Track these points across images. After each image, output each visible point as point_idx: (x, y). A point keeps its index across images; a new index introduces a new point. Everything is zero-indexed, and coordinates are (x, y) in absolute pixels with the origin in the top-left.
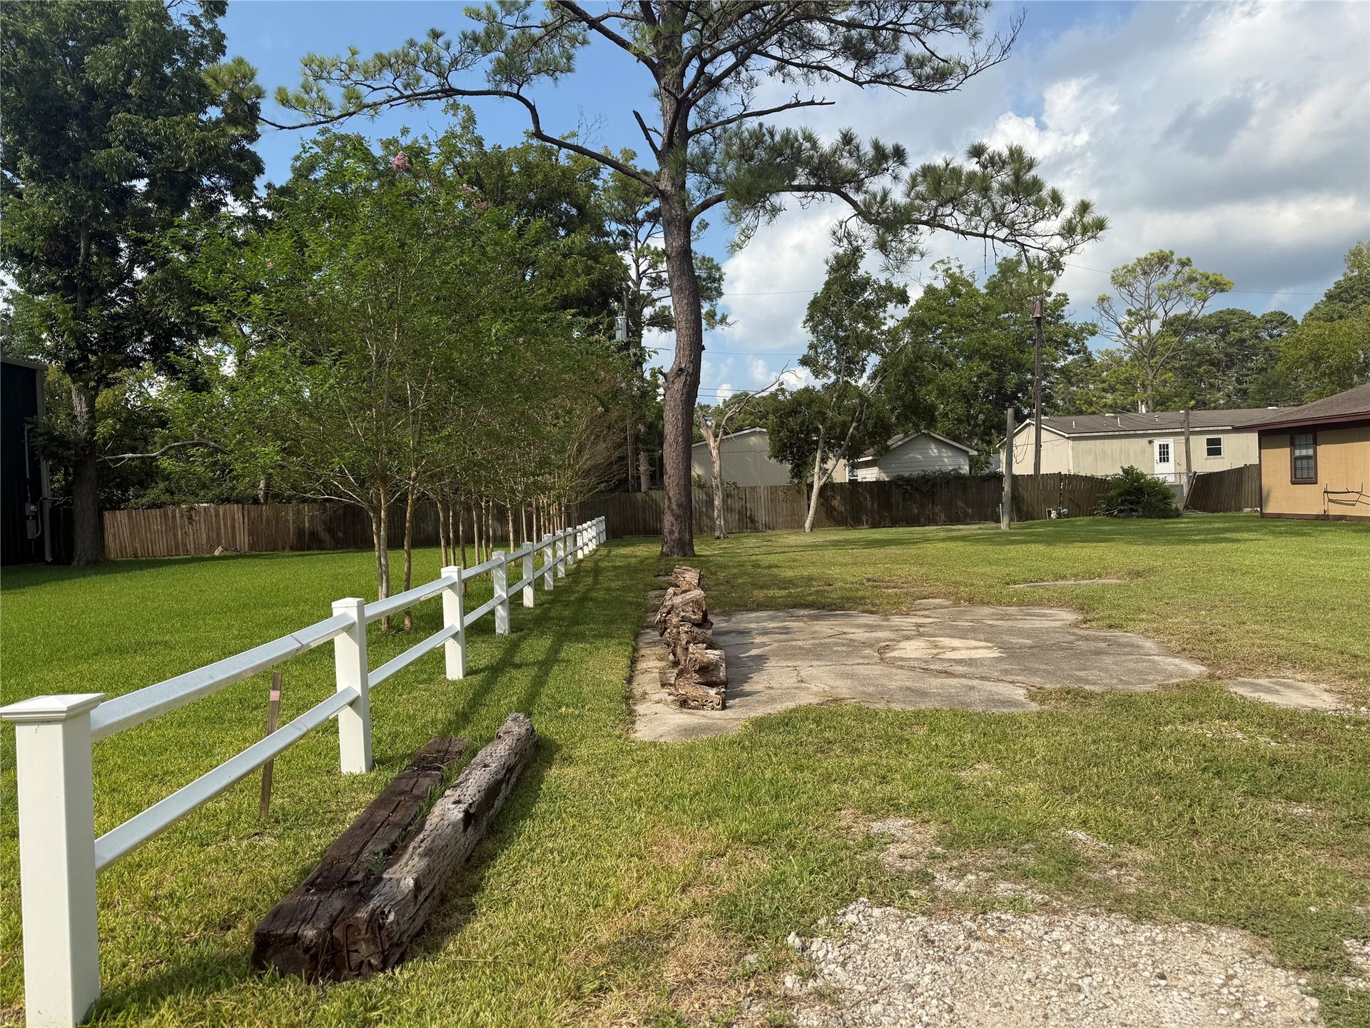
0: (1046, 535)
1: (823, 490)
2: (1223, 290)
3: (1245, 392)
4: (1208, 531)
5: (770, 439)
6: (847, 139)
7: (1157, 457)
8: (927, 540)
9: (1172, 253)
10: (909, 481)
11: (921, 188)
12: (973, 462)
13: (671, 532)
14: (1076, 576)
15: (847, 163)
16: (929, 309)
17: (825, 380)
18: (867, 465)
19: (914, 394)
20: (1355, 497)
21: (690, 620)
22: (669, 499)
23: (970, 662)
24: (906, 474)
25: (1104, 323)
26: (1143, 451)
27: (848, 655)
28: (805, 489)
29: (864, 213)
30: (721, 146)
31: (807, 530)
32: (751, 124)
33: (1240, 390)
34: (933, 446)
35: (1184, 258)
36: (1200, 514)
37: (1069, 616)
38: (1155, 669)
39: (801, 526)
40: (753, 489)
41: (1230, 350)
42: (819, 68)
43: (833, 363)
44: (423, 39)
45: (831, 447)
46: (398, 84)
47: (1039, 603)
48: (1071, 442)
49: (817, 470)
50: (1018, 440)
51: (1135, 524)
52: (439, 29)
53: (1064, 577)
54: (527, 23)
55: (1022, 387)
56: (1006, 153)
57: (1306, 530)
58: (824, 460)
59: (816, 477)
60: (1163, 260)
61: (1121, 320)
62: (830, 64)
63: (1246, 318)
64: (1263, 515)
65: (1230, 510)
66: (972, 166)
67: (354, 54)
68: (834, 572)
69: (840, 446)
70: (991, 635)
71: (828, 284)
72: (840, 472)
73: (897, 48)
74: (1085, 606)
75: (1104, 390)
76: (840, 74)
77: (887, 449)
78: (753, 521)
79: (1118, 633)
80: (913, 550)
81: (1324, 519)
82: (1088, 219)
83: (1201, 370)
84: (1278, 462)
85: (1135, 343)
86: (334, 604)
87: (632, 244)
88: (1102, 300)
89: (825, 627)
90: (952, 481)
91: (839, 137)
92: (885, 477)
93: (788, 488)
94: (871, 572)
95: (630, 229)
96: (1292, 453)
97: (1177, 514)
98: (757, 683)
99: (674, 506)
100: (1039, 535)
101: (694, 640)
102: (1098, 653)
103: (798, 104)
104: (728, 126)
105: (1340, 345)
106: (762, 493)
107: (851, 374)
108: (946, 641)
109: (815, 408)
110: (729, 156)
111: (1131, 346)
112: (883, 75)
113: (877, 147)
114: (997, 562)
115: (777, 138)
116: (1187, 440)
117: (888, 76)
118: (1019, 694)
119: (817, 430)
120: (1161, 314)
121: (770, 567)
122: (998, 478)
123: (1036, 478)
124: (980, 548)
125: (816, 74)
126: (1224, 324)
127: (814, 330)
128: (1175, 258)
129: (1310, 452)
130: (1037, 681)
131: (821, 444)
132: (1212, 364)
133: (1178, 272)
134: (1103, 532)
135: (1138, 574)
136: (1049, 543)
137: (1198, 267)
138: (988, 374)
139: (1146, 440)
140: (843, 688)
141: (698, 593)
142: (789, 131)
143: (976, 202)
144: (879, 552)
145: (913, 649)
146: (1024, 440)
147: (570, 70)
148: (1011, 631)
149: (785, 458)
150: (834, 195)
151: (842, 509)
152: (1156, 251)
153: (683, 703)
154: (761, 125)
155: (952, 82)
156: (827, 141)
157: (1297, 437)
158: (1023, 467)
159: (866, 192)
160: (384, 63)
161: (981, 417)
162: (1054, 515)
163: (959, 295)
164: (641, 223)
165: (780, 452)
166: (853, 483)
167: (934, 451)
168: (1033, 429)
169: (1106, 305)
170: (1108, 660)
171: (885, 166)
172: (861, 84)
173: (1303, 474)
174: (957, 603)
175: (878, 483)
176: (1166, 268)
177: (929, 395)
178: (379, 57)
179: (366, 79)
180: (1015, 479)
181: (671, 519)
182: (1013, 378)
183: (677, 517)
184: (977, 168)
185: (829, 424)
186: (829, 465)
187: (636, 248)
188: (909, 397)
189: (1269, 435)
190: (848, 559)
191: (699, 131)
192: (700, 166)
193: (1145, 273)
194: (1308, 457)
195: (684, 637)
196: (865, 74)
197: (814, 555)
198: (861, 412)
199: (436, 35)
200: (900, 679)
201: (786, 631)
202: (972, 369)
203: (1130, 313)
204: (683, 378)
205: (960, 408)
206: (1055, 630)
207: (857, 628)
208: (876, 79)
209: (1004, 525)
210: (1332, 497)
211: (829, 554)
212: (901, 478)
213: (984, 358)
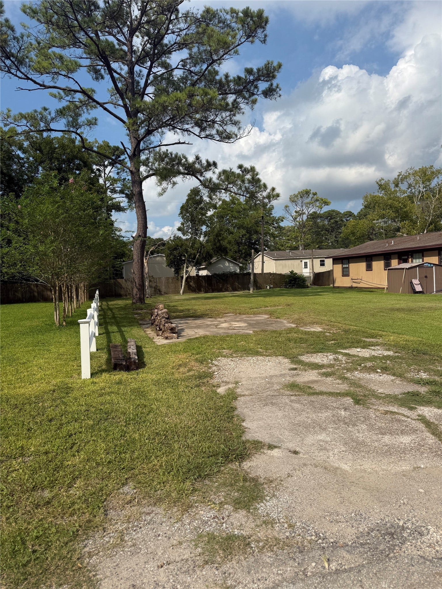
0: (265, 294)
1: (187, 278)
2: (327, 205)
3: (337, 241)
4: (315, 292)
5: (166, 259)
6: (197, 158)
7: (303, 266)
8: (226, 297)
9: (310, 190)
10: (218, 275)
11: (223, 177)
12: (241, 269)
13: (136, 295)
14: (271, 306)
15: (197, 166)
16: (223, 209)
17: (187, 237)
18: (203, 269)
19: (220, 243)
20: (360, 281)
21: (165, 317)
22: (135, 283)
23: (240, 327)
24: (217, 273)
25: (287, 216)
26: (299, 265)
27: (207, 327)
28: (180, 278)
29: (204, 184)
30: (152, 155)
31: (181, 294)
32: (164, 149)
33: (336, 240)
34: (227, 262)
35: (314, 192)
36: (316, 287)
37: (266, 316)
38: (285, 326)
39: (178, 292)
40: (160, 278)
41: (333, 225)
42: (187, 131)
43: (190, 230)
44: (39, 110)
45: (190, 262)
46: (28, 125)
47: (259, 314)
48: (274, 261)
49: (185, 271)
50: (255, 260)
51: (293, 290)
52: (47, 107)
53: (267, 307)
54: (74, 100)
55: (258, 240)
56: (249, 168)
57: (343, 291)
58: (187, 267)
59: (184, 274)
60: (307, 192)
61: (293, 215)
62: (191, 130)
63: (338, 213)
64: (334, 287)
65: (325, 285)
66: (238, 171)
67: (9, 111)
68: (196, 307)
69: (193, 262)
70: (245, 321)
71: (187, 200)
72: (193, 272)
73: (214, 127)
74: (271, 314)
75: (288, 240)
76: (194, 134)
77: (210, 263)
78: (160, 291)
79: (278, 319)
80: (221, 300)
81: (351, 288)
82: (275, 193)
83: (322, 233)
84: (338, 269)
85: (298, 223)
86: (88, 310)
87: (103, 175)
88: (286, 207)
89: (199, 322)
90: (234, 275)
91: (195, 157)
92: (209, 274)
93: (174, 278)
94: (208, 307)
95: (102, 168)
96: (342, 266)
97: (308, 287)
98: (183, 334)
99: (137, 285)
100: (262, 294)
101: (167, 323)
102: (272, 324)
103: (179, 143)
104: (155, 149)
105: (360, 228)
106: (163, 279)
107: (197, 235)
108: (234, 323)
109: (184, 247)
110: (155, 159)
111: (296, 225)
112: (209, 135)
113: (207, 161)
114: (248, 303)
115: (173, 156)
116: (312, 261)
117: (211, 136)
118: (251, 332)
119: (185, 256)
120: (307, 213)
121: (174, 306)
122: (249, 274)
123: (262, 274)
124: (243, 299)
125: (186, 132)
126: (331, 215)
127: (183, 217)
128: (311, 192)
129: (347, 266)
130: (256, 329)
131: (186, 261)
132: (326, 231)
133: (313, 197)
134: (282, 293)
135: (288, 305)
136: (264, 297)
137: (319, 196)
138: (245, 235)
139: (299, 261)
140: (208, 333)
141: (165, 310)
142: (177, 153)
143: (240, 184)
144: (211, 301)
145: (224, 325)
146: (258, 261)
147: (96, 124)
148: (250, 320)
149: (172, 266)
150: (194, 177)
151: (194, 286)
152: (305, 189)
153: (167, 338)
154: (167, 150)
155: (232, 140)
156: (191, 159)
157: (344, 261)
158: (258, 270)
159: (204, 177)
160: (23, 116)
161: (243, 251)
162: (268, 288)
163: (235, 204)
164: (106, 167)
165: (171, 264)
166: (197, 275)
167: (227, 264)
168: (261, 255)
169: (287, 209)
170: (274, 325)
171: (210, 168)
172: (201, 138)
173: (345, 273)
174: (236, 314)
175: (207, 276)
176: (309, 195)
177: (225, 243)
178: (21, 114)
179: (15, 122)
180: (255, 275)
181: (136, 290)
182: (255, 237)
183: (139, 289)
184: (241, 172)
185: (189, 254)
186: (189, 269)
187: (105, 176)
188: (218, 244)
189: (336, 260)
190: (200, 303)
191: (144, 149)
192: (146, 163)
193: (301, 197)
194: (347, 268)
195: (163, 322)
196: (203, 134)
197: (188, 302)
198: (201, 249)
199: (45, 109)
200: (221, 331)
201: (187, 323)
202: (240, 233)
203: (296, 212)
204: (140, 239)
205: (236, 248)
206: (262, 320)
207: (208, 321)
208: (207, 137)
209: (251, 291)
210: (354, 281)
211: (193, 302)
212: (215, 274)
213: (243, 228)
